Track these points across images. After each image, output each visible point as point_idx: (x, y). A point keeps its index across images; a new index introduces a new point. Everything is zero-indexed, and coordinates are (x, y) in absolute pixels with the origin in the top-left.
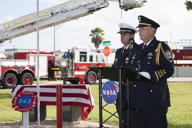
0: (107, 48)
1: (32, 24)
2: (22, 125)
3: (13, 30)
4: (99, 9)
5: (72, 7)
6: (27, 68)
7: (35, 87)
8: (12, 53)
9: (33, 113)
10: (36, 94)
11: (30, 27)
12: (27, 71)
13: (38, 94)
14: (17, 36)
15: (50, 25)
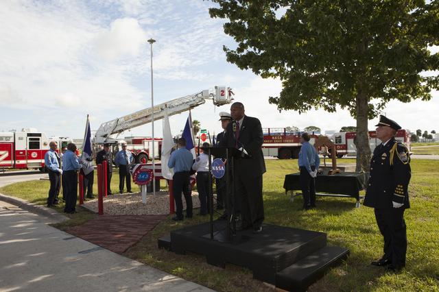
0: (204, 135)
1: (146, 117)
2: (141, 195)
3: (132, 121)
4: (198, 105)
5: (177, 104)
6: (143, 151)
7: (151, 165)
8: (130, 140)
9: (149, 185)
10: (152, 170)
11: (145, 120)
12: (143, 153)
13: (154, 171)
14: (135, 126)
15: (160, 118)
